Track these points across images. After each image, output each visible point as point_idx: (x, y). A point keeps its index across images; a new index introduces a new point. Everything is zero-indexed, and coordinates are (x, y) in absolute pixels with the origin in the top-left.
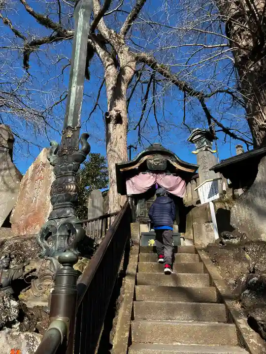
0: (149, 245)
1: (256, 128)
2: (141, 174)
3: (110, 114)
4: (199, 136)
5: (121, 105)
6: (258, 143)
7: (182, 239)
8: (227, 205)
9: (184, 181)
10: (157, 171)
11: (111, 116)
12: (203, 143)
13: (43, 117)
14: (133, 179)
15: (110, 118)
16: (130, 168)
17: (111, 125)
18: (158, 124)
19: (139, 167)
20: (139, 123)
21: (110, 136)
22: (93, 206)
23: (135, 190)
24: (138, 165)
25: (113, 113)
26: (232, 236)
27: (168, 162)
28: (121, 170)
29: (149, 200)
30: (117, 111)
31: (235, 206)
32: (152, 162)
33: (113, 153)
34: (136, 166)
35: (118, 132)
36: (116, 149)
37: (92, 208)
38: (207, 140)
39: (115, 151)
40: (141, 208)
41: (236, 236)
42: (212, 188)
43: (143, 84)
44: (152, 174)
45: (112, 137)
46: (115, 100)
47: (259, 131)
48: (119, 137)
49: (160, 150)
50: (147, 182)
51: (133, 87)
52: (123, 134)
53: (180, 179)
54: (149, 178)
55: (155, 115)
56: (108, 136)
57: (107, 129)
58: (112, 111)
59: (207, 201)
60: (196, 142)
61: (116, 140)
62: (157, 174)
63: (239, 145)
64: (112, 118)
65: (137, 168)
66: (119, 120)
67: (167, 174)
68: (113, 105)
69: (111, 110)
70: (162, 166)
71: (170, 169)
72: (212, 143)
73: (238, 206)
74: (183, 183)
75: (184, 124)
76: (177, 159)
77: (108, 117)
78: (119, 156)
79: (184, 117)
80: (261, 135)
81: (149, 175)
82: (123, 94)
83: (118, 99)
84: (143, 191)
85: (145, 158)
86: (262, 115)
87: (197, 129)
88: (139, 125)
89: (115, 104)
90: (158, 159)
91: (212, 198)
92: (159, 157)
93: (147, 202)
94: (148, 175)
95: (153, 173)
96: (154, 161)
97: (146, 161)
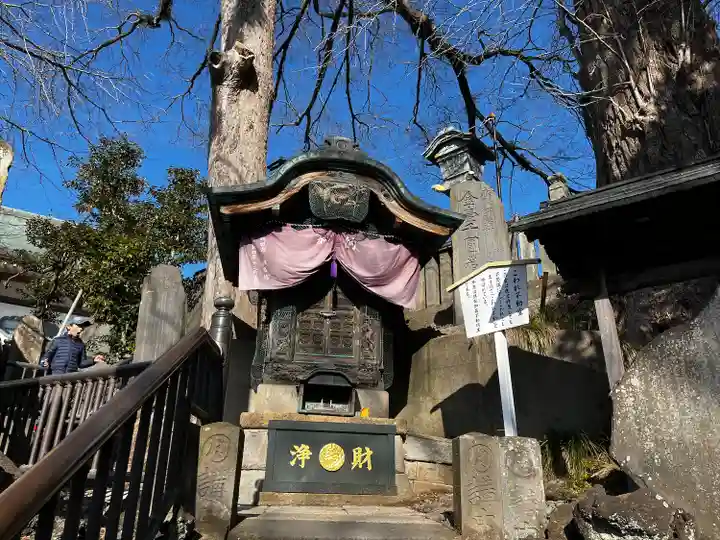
0: (293, 463)
1: (613, 131)
2: (288, 230)
3: (224, 59)
4: (454, 147)
5: (257, 42)
6: (617, 172)
7: (398, 439)
8: (532, 337)
9: (416, 260)
10: (337, 224)
11: (224, 63)
12: (463, 165)
13: (63, 68)
14: (263, 243)
15: (222, 69)
16: (253, 207)
17: (225, 91)
18: (354, 117)
19: (282, 205)
20: (309, 110)
21: (220, 121)
22: (154, 310)
23: (266, 277)
24: (281, 198)
25: (234, 57)
26: (635, 525)
27: (373, 197)
28: (224, 210)
29: (309, 311)
30: (243, 52)
31: (635, 381)
32: (325, 193)
33: (224, 168)
34: (275, 203)
35: (242, 111)
36: (232, 158)
37: (148, 314)
38: (471, 160)
39: (229, 164)
40: (282, 334)
41: (653, 527)
42: (505, 289)
43: (325, 18)
44: (322, 231)
45: (224, 123)
46: (242, 25)
47: (623, 138)
48: (244, 127)
49: (351, 159)
50: (307, 253)
51: (299, 11)
52: (256, 119)
53: (404, 252)
54: (315, 241)
55: (348, 92)
56: (216, 119)
57: (215, 100)
58: (229, 53)
59: (487, 328)
60: (444, 162)
61: (238, 131)
62: (338, 231)
63: (559, 174)
64: (227, 70)
65: (277, 207)
66: (247, 78)
67: (366, 236)
68: (235, 36)
69: (228, 48)
70: (356, 209)
71: (377, 221)
72: (482, 167)
73: (648, 383)
74: (413, 263)
75: (415, 122)
76: (403, 190)
77: (217, 67)
78: (240, 177)
79: (417, 104)
80: (626, 148)
81: (314, 235)
82: (266, 11)
83: (251, 24)
84: (291, 283)
85: (306, 179)
86: (634, 95)
87: (451, 128)
88: (308, 113)
89: (242, 34)
90: (343, 186)
91: (507, 322)
92: (348, 181)
93: (300, 317)
94: (309, 232)
95: (327, 228)
96: (333, 192)
97: (305, 189)
